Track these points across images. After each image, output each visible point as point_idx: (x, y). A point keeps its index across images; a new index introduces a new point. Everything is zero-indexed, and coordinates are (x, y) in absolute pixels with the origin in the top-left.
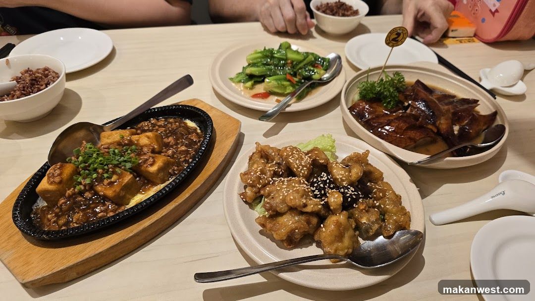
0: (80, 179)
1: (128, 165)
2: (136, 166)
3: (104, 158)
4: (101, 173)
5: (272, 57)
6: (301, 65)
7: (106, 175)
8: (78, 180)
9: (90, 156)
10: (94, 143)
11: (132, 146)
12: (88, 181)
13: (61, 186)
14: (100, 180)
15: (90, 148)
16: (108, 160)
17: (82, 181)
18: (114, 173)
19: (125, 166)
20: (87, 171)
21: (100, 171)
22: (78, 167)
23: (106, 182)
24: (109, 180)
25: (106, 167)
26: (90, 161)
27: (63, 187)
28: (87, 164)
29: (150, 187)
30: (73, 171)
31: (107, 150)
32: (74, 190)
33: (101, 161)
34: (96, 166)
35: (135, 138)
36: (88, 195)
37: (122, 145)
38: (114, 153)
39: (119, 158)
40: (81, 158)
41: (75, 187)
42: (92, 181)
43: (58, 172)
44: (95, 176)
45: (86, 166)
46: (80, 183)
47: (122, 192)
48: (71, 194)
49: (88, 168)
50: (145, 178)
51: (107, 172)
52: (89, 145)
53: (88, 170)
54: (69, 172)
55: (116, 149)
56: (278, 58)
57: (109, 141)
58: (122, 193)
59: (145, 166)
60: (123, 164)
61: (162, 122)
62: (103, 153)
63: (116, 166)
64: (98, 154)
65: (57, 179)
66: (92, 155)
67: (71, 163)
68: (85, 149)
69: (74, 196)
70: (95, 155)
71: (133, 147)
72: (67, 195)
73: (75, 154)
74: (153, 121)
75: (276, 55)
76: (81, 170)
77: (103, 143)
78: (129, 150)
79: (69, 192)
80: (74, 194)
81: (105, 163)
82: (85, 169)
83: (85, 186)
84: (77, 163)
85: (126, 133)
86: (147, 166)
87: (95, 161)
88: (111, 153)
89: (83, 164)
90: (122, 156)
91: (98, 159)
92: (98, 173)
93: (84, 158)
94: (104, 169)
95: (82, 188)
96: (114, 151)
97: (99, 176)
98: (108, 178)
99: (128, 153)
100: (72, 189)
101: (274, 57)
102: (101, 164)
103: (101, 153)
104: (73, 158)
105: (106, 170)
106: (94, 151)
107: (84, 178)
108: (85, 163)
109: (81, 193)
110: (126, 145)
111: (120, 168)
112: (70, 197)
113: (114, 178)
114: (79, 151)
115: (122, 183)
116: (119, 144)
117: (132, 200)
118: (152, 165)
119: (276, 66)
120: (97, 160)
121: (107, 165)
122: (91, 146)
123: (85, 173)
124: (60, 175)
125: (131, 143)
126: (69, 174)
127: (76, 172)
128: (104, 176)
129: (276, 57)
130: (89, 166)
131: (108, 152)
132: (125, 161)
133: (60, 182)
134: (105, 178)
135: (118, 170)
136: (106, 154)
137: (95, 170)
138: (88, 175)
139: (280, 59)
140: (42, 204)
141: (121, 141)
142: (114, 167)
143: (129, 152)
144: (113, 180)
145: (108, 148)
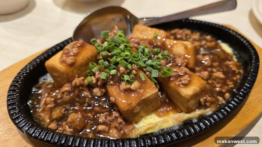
0: (95, 69)
1: (155, 74)
2: (164, 79)
3: (131, 53)
4: (121, 72)
7: (126, 77)
8: (93, 70)
9: (116, 46)
10: (125, 33)
11: (164, 50)
12: (103, 76)
13: (71, 69)
14: (118, 80)
15: (120, 36)
16: (134, 57)
17: (97, 73)
18: (137, 77)
19: (151, 73)
20: (106, 63)
21: (122, 69)
22: (99, 53)
23: (123, 86)
24: (128, 86)
25: (129, 66)
26: (115, 52)
27: (72, 72)
28: (110, 54)
29: (170, 110)
30: (92, 57)
31: (136, 45)
32: (83, 80)
33: (127, 55)
34: (119, 59)
35: (169, 42)
36: (97, 91)
37: (153, 45)
38: (143, 52)
39: (147, 59)
40: (106, 44)
41: (86, 76)
42: (107, 78)
43: (75, 50)
44: (113, 72)
45: (108, 56)
46: (94, 74)
47: (137, 107)
48: (78, 84)
49: (109, 59)
50: (168, 96)
51: (129, 74)
52: (120, 33)
53: (109, 62)
54: (87, 56)
55: (146, 47)
57: (141, 36)
58: (138, 109)
59: (177, 83)
60: (149, 68)
61: (196, 36)
62: (132, 48)
63: (141, 68)
64: (126, 46)
65: (69, 60)
66: (120, 45)
67: (94, 45)
68: (115, 36)
69: (81, 88)
70: (122, 46)
71: (166, 52)
72: (74, 83)
73: (102, 37)
74: (188, 32)
76: (101, 57)
77: (134, 36)
78: (160, 54)
79: (77, 81)
80: (82, 85)
81: (130, 60)
82: (106, 58)
83: (98, 80)
84: (100, 48)
85: (161, 34)
86: (179, 85)
87: (120, 54)
88: (140, 50)
89: (105, 52)
90: (150, 58)
91: (124, 51)
92: (118, 70)
93: (109, 45)
94: (126, 68)
95: (94, 81)
96: (144, 50)
97: (119, 74)
98: (128, 82)
99: (158, 58)
100: (82, 78)
102: (125, 59)
103: (130, 47)
104: (98, 41)
105: (128, 71)
106: (123, 42)
107: (100, 71)
108: (109, 51)
109: (90, 87)
110: (157, 47)
111: (145, 72)
112: (76, 87)
113: (135, 85)
114: (107, 35)
115: (143, 95)
116: (151, 43)
117: (143, 119)
118: (186, 85)
120: (123, 53)
121: (131, 63)
122: (123, 35)
123: (103, 64)
124: (76, 55)
125: (163, 47)
126: (86, 58)
127: (95, 59)
128: (123, 77)
130: (112, 57)
131: (137, 49)
132: (152, 66)
133: (72, 65)
134: (124, 80)
135: (142, 74)
136: (134, 49)
137: (117, 64)
138: (106, 68)
140: (49, 79)
141: (154, 41)
142: (138, 69)
143: (160, 56)
144: (133, 87)
145: (139, 44)
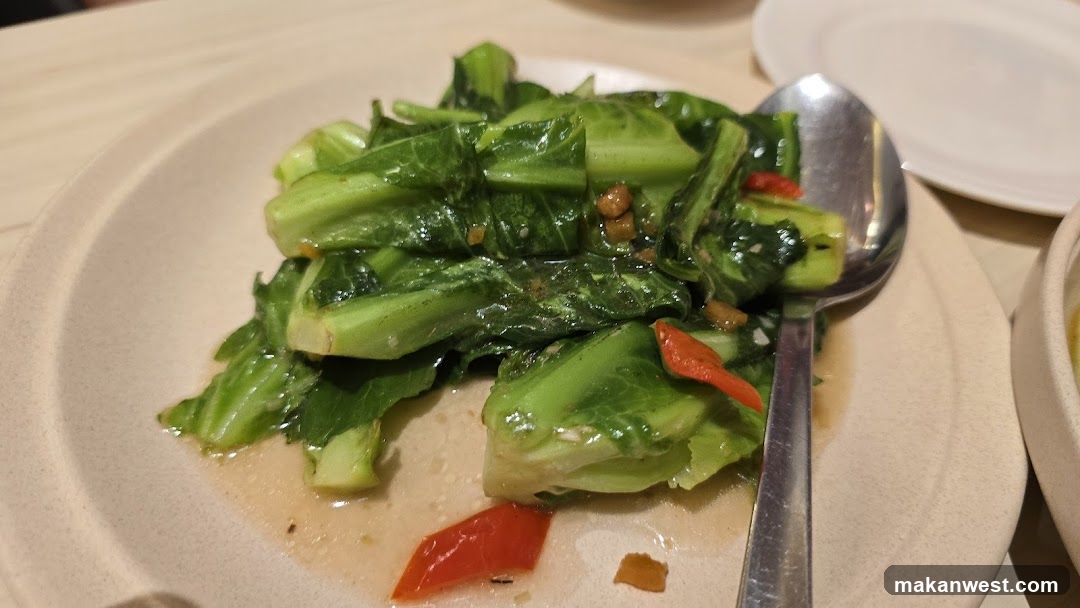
5: (479, 193)
6: (700, 208)
56: (527, 193)
75: (504, 173)
101: (495, 191)
119: (514, 251)
129: (507, 189)
139: (545, 198)
